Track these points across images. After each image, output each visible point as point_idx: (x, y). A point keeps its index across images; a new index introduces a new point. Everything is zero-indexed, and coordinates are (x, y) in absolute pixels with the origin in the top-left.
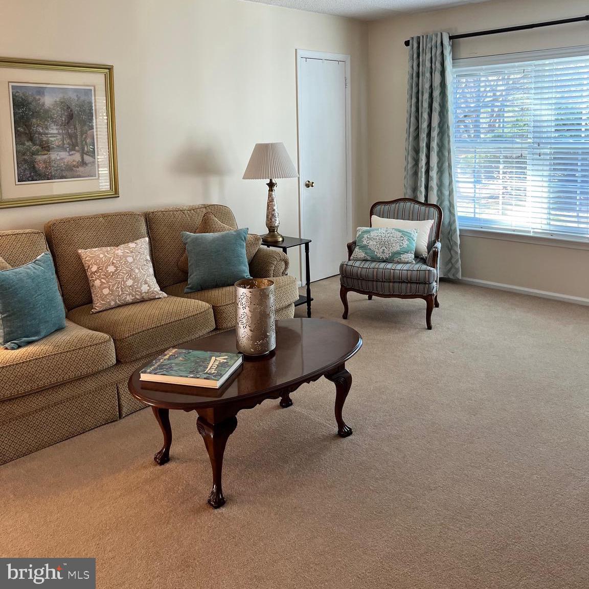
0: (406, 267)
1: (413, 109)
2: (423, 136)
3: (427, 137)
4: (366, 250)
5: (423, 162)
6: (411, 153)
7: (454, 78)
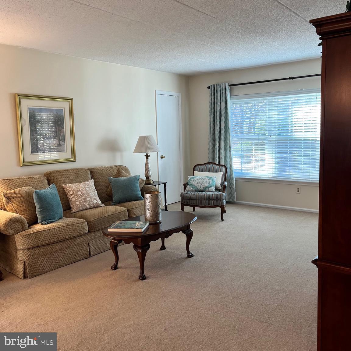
0: (211, 193)
1: (212, 120)
2: (217, 133)
3: (219, 133)
4: (193, 186)
5: (217, 146)
6: (212, 141)
7: (231, 105)
